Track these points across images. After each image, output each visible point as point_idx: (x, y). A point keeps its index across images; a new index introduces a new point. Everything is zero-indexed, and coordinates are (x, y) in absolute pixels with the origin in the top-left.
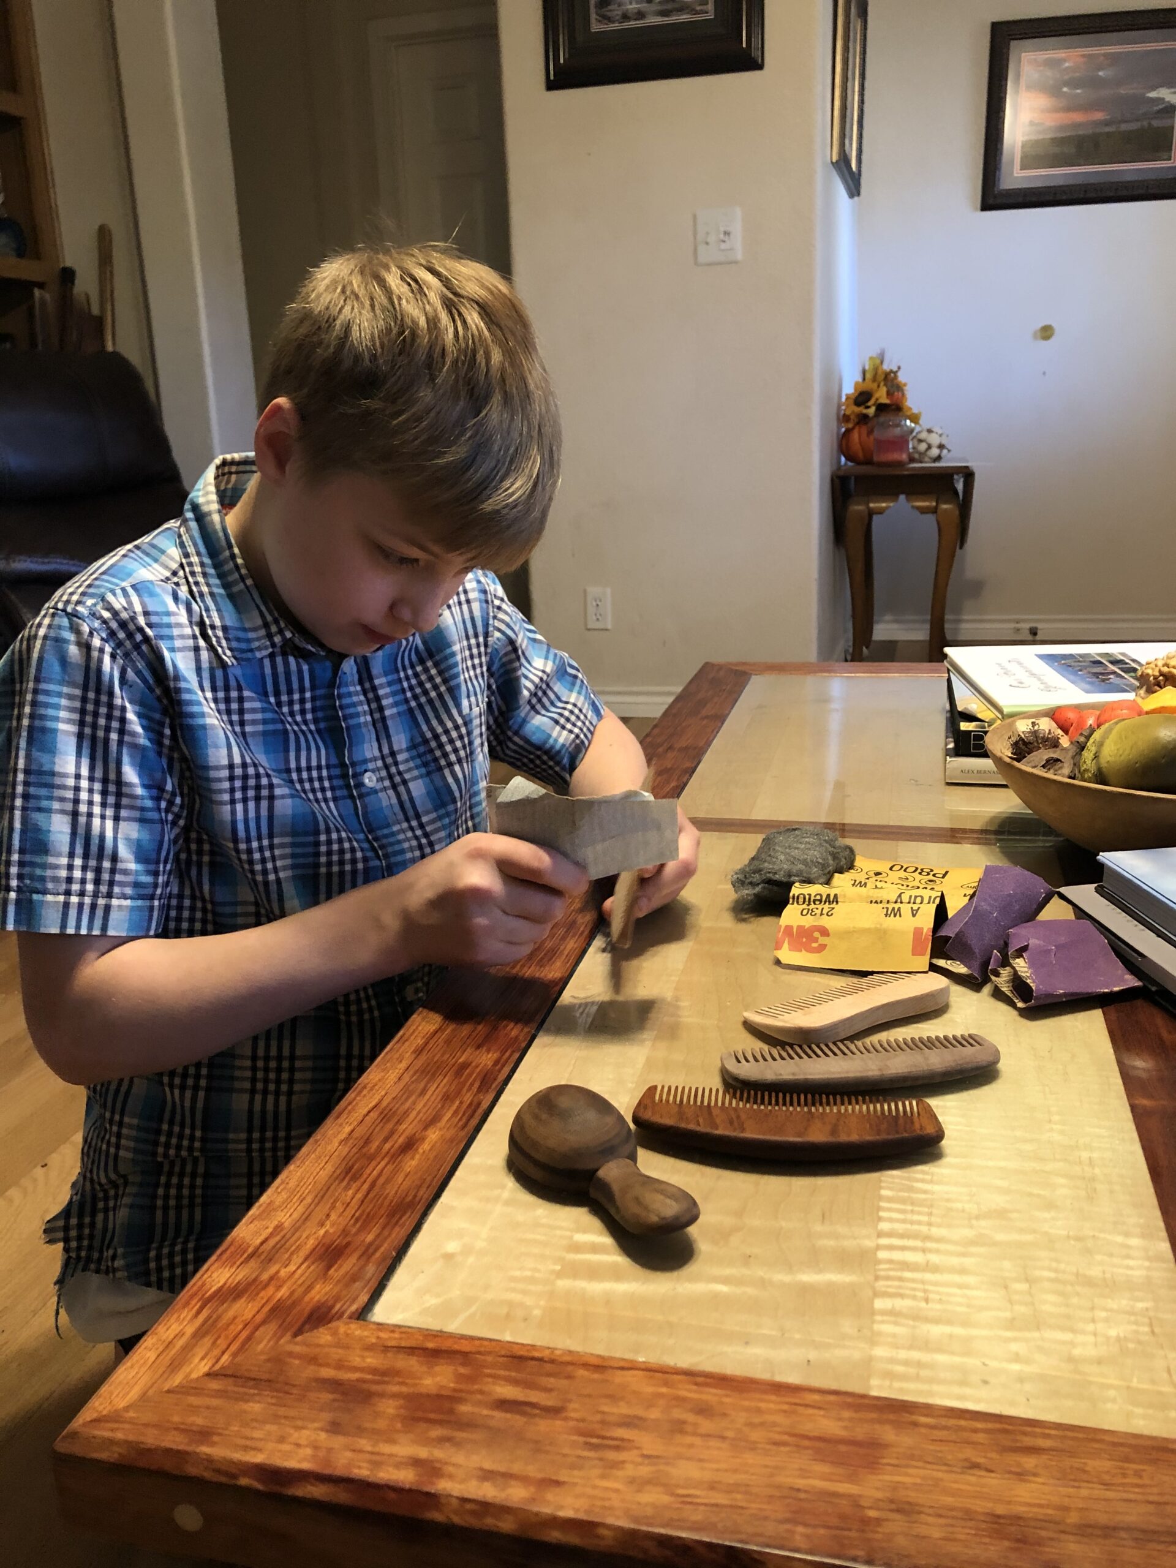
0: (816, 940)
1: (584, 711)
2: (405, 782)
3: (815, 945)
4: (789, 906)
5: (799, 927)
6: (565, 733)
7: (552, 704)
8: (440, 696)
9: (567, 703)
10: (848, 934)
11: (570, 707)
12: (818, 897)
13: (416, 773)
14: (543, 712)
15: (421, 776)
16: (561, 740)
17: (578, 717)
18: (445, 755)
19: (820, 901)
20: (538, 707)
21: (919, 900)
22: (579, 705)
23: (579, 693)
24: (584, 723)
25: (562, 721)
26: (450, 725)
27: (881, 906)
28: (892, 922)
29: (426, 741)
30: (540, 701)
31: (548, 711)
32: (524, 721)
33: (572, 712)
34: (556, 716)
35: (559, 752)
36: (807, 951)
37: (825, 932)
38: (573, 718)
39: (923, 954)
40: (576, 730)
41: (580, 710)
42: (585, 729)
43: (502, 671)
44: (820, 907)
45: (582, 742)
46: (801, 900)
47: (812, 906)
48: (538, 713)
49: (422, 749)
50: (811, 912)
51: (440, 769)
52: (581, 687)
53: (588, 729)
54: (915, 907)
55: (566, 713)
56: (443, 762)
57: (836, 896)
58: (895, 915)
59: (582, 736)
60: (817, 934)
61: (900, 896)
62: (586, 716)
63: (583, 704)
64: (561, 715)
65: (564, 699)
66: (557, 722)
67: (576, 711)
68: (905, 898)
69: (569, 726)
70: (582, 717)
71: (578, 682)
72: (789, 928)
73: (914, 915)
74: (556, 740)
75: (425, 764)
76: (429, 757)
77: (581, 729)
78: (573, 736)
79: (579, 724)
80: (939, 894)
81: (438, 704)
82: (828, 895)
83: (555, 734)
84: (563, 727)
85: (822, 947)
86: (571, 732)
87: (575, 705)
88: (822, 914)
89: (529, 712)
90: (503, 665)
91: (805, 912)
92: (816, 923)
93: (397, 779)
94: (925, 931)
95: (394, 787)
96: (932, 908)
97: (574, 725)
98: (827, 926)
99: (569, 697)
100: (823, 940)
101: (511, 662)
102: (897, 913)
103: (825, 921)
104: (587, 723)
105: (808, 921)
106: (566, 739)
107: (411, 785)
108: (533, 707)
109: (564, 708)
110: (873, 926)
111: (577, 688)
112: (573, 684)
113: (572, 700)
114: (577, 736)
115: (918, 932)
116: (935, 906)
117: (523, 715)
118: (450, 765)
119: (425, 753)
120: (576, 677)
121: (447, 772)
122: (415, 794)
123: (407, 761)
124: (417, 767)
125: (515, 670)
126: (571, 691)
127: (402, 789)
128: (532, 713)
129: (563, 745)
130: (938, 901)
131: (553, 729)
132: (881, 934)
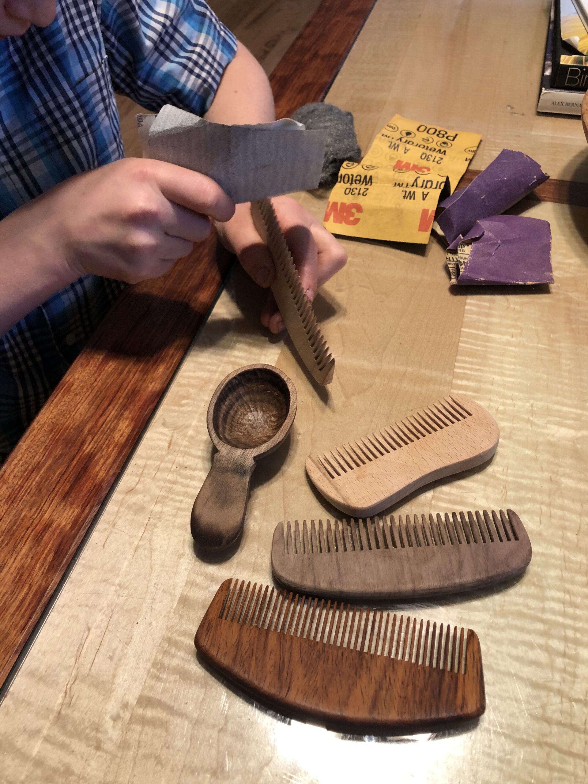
0: (353, 215)
1: (213, 53)
2: (25, 165)
3: (352, 219)
4: (338, 185)
5: (343, 204)
6: (193, 77)
7: (182, 47)
8: (47, 66)
9: (196, 45)
10: (375, 212)
11: (198, 49)
12: (358, 178)
13: (35, 153)
14: (172, 58)
15: (41, 156)
16: (189, 85)
17: (206, 61)
18: (62, 132)
19: (360, 181)
20: (168, 53)
21: (429, 184)
22: (208, 46)
23: (208, 33)
24: (212, 66)
25: (190, 65)
26: (61, 100)
27: (402, 189)
28: (408, 203)
29: (41, 118)
30: (168, 46)
31: (177, 55)
32: (153, 69)
33: (200, 55)
34: (184, 61)
35: (187, 96)
36: (346, 223)
37: (359, 209)
38: (201, 62)
39: (426, 230)
40: (204, 75)
41: (209, 53)
42: (213, 73)
43: (119, 22)
44: (358, 186)
45: (210, 86)
46: (346, 179)
47: (354, 185)
48: (167, 59)
49: (38, 126)
50: (352, 191)
51: (59, 146)
52: (209, 26)
53: (217, 72)
54: (426, 191)
55: (194, 57)
56: (60, 139)
57: (371, 177)
58: (410, 198)
59: (210, 80)
60: (354, 210)
61: (416, 180)
62: (214, 58)
63: (212, 45)
64: (189, 59)
65: (194, 41)
66: (185, 67)
67: (205, 54)
68: (420, 182)
69: (197, 70)
70: (210, 60)
71: (207, 21)
72: (335, 204)
73: (424, 199)
74: (184, 86)
75: (44, 142)
76: (46, 135)
77: (209, 73)
78: (200, 81)
79: (207, 67)
80: (444, 179)
81: (46, 74)
82: (366, 177)
83: (183, 80)
84: (191, 72)
85: (357, 221)
86: (198, 76)
87: (203, 47)
88: (359, 194)
89: (157, 60)
90: (120, 16)
91: (348, 191)
92: (354, 202)
93: (18, 163)
94: (430, 212)
95: (16, 170)
96: (438, 192)
97: (202, 69)
98: (362, 204)
99: (198, 39)
100: (357, 215)
101: (126, 12)
102: (411, 196)
103: (361, 200)
104: (216, 65)
105: (349, 200)
106: (194, 84)
107: (31, 167)
108: (162, 54)
109: (193, 52)
110: (394, 206)
111: (205, 28)
112: (202, 23)
113: (201, 42)
114: (205, 81)
115: (425, 212)
116: (440, 191)
117: (151, 62)
118: (68, 141)
119: (42, 130)
120: (204, 15)
121: (66, 148)
122: (36, 175)
123: (25, 141)
124: (36, 146)
125: (131, 21)
126: (200, 31)
127: (23, 172)
128: (162, 59)
129: (191, 91)
130: (442, 186)
131: (182, 74)
132: (399, 213)
